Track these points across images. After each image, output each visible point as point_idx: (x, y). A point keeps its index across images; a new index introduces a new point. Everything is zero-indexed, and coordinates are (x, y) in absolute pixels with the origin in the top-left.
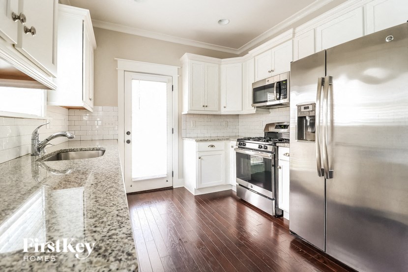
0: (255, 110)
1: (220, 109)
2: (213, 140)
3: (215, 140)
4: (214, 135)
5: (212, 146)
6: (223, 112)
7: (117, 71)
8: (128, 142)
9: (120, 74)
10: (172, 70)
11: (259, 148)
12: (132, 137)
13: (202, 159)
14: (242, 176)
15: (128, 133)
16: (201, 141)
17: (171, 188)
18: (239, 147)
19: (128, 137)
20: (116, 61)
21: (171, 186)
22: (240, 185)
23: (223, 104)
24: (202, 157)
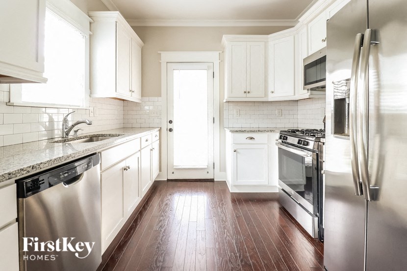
0: (309, 94)
1: (266, 95)
2: (251, 131)
3: (254, 132)
4: (255, 126)
5: (252, 138)
6: (271, 97)
7: (160, 63)
8: (171, 130)
9: (163, 66)
10: (213, 56)
11: (298, 143)
12: (173, 126)
13: (239, 153)
14: (285, 178)
15: (171, 122)
16: (237, 131)
17: (212, 181)
18: (282, 142)
19: (170, 126)
20: (160, 54)
21: (212, 178)
22: (283, 190)
23: (271, 89)
24: (238, 150)
